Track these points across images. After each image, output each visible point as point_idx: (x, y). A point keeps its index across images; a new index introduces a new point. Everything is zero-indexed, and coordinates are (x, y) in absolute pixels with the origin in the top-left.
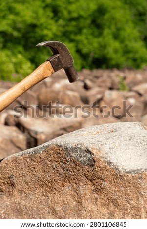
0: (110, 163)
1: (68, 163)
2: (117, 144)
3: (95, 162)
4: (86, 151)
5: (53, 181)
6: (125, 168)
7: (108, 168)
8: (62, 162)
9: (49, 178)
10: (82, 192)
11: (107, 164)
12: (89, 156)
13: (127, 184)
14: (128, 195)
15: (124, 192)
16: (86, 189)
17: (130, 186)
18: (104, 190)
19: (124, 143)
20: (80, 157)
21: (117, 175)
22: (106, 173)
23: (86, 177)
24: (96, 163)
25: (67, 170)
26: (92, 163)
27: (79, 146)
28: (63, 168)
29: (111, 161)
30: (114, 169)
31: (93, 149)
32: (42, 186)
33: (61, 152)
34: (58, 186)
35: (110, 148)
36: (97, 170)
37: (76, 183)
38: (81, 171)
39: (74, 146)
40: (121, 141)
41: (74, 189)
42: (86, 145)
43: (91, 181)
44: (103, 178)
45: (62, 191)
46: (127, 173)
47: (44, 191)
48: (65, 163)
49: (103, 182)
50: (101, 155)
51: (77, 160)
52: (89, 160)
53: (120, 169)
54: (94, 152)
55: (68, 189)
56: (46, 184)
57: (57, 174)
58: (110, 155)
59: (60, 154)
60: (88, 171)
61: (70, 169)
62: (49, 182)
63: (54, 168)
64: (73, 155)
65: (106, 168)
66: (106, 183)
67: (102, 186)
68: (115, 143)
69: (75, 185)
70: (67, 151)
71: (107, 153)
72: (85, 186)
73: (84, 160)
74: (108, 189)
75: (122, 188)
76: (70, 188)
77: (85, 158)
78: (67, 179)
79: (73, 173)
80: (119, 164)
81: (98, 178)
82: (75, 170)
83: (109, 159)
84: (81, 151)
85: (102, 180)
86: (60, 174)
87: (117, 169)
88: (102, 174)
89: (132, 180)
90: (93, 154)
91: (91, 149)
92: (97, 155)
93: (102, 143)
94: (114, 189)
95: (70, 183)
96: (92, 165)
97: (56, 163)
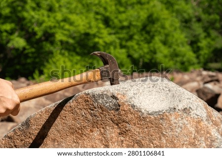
0: (133, 106)
1: (96, 110)
2: (141, 91)
3: (119, 106)
4: (111, 97)
5: (83, 128)
6: (148, 110)
7: (132, 111)
8: (90, 109)
9: (79, 126)
10: (109, 136)
11: (131, 108)
12: (115, 101)
13: (150, 125)
14: (151, 136)
15: (147, 132)
16: (112, 132)
17: (153, 127)
18: (129, 132)
19: (147, 89)
20: (107, 103)
21: (140, 117)
22: (130, 116)
23: (112, 121)
24: (121, 107)
25: (95, 116)
26: (117, 107)
27: (105, 93)
28: (91, 114)
29: (135, 104)
30: (137, 111)
31: (118, 94)
32: (72, 133)
33: (89, 100)
34: (87, 132)
35: (134, 94)
36: (121, 113)
37: (103, 128)
38: (107, 116)
39: (101, 93)
40: (144, 88)
41: (102, 134)
42: (112, 91)
43: (117, 125)
44: (127, 121)
45: (90, 137)
46: (149, 114)
47: (75, 138)
48: (93, 110)
49: (128, 125)
50: (125, 100)
51: (104, 106)
52: (115, 105)
53: (143, 111)
54: (119, 97)
55: (96, 134)
56: (76, 131)
57: (86, 121)
58: (133, 99)
59: (88, 101)
60: (114, 115)
61: (98, 114)
62: (79, 129)
63: (83, 116)
64: (100, 101)
65: (130, 111)
66: (131, 125)
67: (127, 129)
68: (139, 90)
69: (102, 130)
70: (95, 98)
71: (131, 98)
72: (111, 130)
73: (110, 106)
74: (133, 130)
75: (146, 130)
76: (98, 133)
77: (111, 104)
78: (95, 124)
79: (100, 119)
80: (142, 107)
81: (124, 122)
82: (102, 116)
83: (132, 103)
84: (107, 97)
85: (127, 123)
86: (88, 121)
87: (141, 111)
88: (127, 117)
89: (154, 120)
90: (118, 99)
91: (116, 95)
92: (122, 100)
93: (126, 90)
94: (138, 130)
95: (98, 128)
96: (118, 110)
97: (85, 111)
